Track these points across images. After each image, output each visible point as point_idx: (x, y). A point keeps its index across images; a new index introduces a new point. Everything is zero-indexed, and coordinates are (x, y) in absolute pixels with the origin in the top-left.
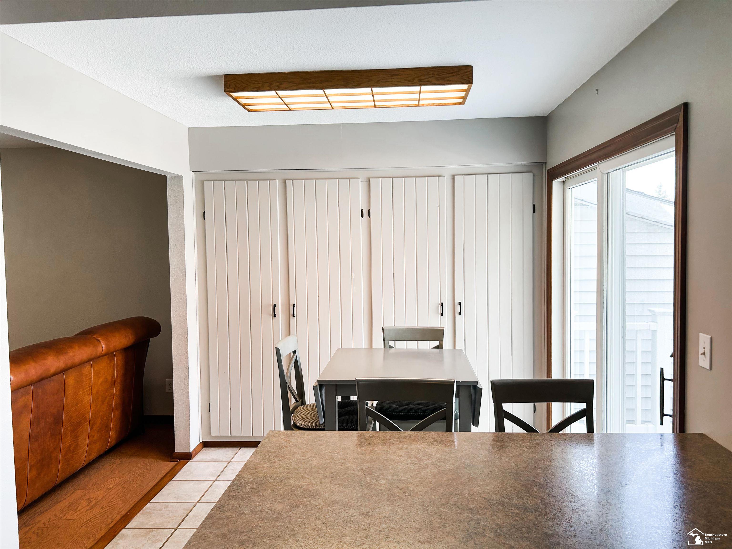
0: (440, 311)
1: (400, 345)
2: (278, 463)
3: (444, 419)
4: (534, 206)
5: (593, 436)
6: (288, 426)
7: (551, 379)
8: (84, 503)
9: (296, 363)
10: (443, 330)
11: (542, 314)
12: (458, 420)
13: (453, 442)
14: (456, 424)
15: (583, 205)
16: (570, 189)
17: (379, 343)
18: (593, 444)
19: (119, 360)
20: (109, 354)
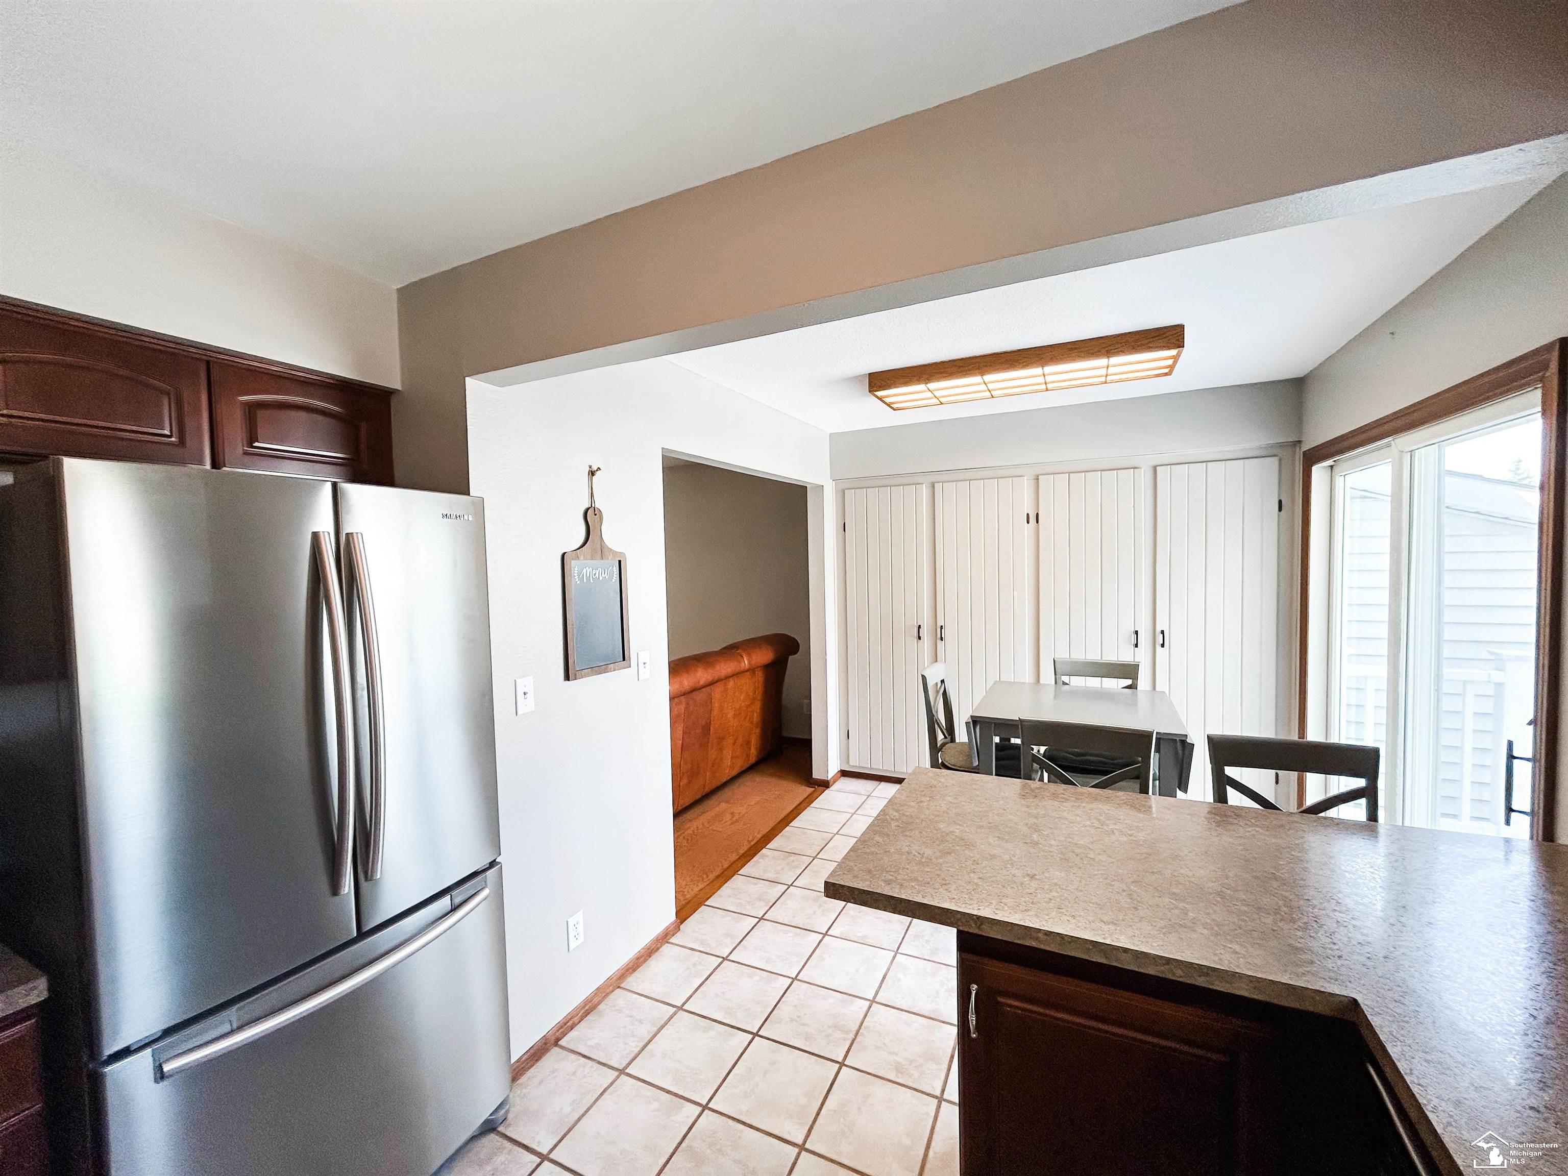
0: (1133, 641)
1: (1077, 682)
2: (926, 804)
3: (1137, 778)
4: (1280, 502)
5: (1376, 827)
6: (935, 764)
7: (1305, 740)
8: (728, 817)
9: (945, 693)
10: (1139, 665)
11: (1291, 652)
12: (1158, 781)
13: (1150, 807)
14: (1154, 786)
15: (1366, 497)
16: (1343, 477)
17: (1048, 677)
18: (1377, 837)
19: (760, 676)
20: (752, 670)
